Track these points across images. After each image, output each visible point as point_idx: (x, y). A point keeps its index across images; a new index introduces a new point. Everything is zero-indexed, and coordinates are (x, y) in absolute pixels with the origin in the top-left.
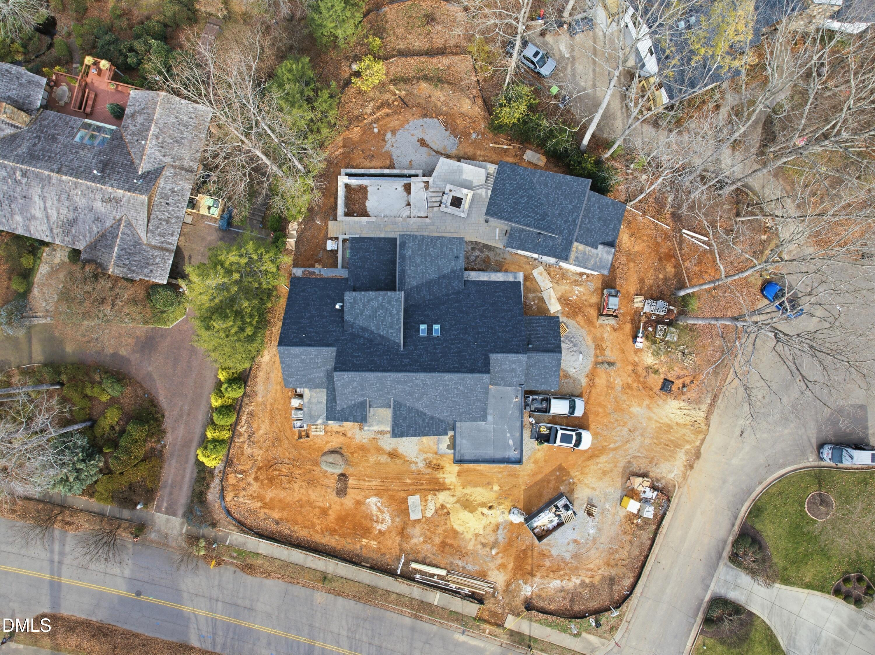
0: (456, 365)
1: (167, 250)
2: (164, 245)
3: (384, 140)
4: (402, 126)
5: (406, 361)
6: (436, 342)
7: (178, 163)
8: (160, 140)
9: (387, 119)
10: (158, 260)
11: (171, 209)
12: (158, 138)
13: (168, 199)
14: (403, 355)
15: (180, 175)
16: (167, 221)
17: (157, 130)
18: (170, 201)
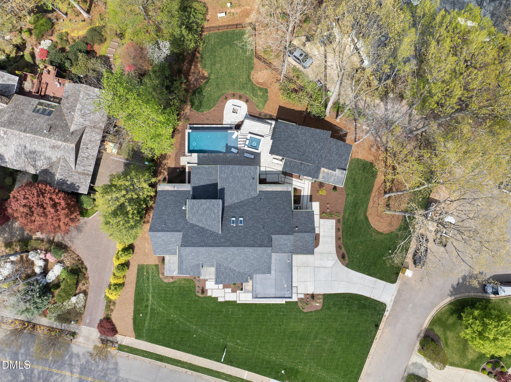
0: (252, 242)
2: (86, 172)
5: (223, 240)
6: (240, 228)
7: (93, 125)
8: (83, 112)
10: (82, 180)
11: (89, 151)
14: (221, 237)
16: (87, 158)
17: (81, 106)
18: (89, 146)
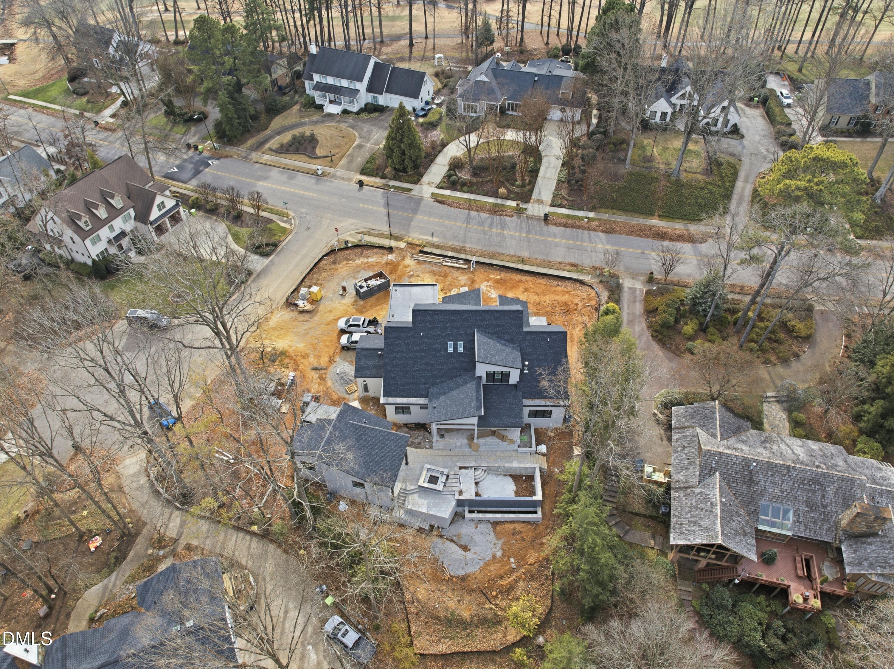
1: (678, 428)
2: (681, 431)
3: (504, 551)
4: (487, 564)
5: (472, 320)
6: (451, 338)
7: (689, 490)
8: (709, 503)
9: (502, 572)
10: (684, 420)
11: (684, 456)
12: (711, 504)
13: (689, 463)
14: (475, 325)
15: (684, 483)
16: (684, 447)
17: (714, 510)
18: (686, 462)
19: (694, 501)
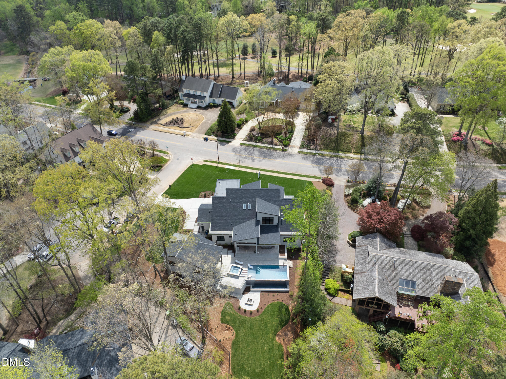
2: (361, 247)
5: (255, 193)
6: (245, 201)
7: (363, 274)
8: (372, 279)
10: (362, 242)
11: (361, 259)
14: (256, 196)
15: (361, 271)
16: (361, 255)
19: (365, 279)
